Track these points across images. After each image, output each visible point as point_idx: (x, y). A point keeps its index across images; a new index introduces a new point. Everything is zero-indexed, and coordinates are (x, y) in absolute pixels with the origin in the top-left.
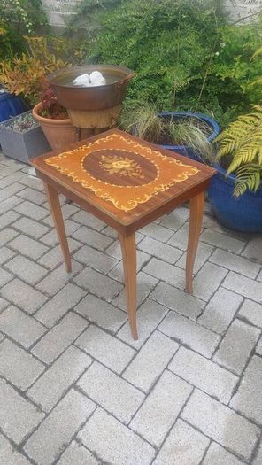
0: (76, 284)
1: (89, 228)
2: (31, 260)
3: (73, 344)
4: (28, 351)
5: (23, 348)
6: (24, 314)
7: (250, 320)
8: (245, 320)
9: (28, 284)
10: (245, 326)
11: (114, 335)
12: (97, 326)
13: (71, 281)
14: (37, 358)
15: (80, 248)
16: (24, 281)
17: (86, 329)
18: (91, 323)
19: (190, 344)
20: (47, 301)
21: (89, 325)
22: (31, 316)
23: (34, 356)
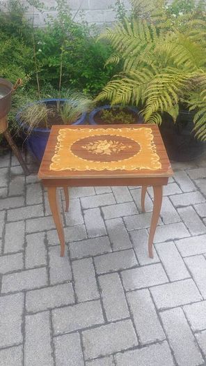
0: (76, 259)
1: (32, 218)
2: (19, 271)
3: (125, 292)
4: (107, 323)
5: (101, 325)
6: (70, 307)
7: (182, 204)
8: (180, 207)
9: (42, 288)
10: (185, 209)
11: (139, 266)
12: (124, 270)
13: (71, 261)
14: (118, 321)
15: (46, 236)
16: (36, 289)
17: (120, 277)
18: (119, 272)
19: (177, 237)
20: (74, 285)
21: (119, 274)
22: (76, 303)
23: (114, 322)
